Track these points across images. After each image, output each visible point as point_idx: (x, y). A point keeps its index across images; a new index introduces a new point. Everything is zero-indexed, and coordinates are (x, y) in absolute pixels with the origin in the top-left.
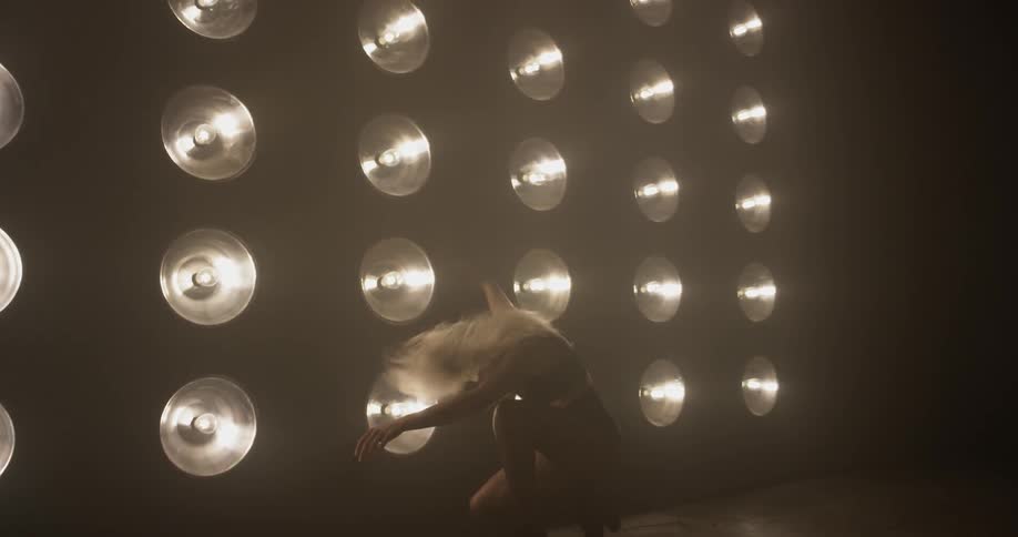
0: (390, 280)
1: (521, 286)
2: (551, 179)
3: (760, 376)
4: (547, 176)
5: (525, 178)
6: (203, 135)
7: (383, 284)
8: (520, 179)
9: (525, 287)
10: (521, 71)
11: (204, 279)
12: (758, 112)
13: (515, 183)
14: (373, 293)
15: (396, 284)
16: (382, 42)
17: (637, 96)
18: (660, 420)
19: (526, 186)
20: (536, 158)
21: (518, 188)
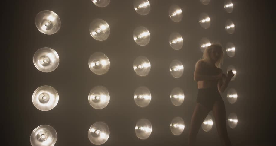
0: (140, 97)
1: (172, 96)
2: (180, 71)
3: (233, 118)
4: (179, 70)
5: (173, 69)
6: (97, 63)
7: (139, 97)
8: (172, 69)
9: (173, 97)
10: (172, 42)
11: (98, 98)
12: (233, 49)
13: (171, 70)
14: (136, 99)
15: (142, 98)
16: (139, 38)
17: (201, 46)
18: (206, 130)
19: (173, 71)
20: (176, 65)
21: (171, 72)
